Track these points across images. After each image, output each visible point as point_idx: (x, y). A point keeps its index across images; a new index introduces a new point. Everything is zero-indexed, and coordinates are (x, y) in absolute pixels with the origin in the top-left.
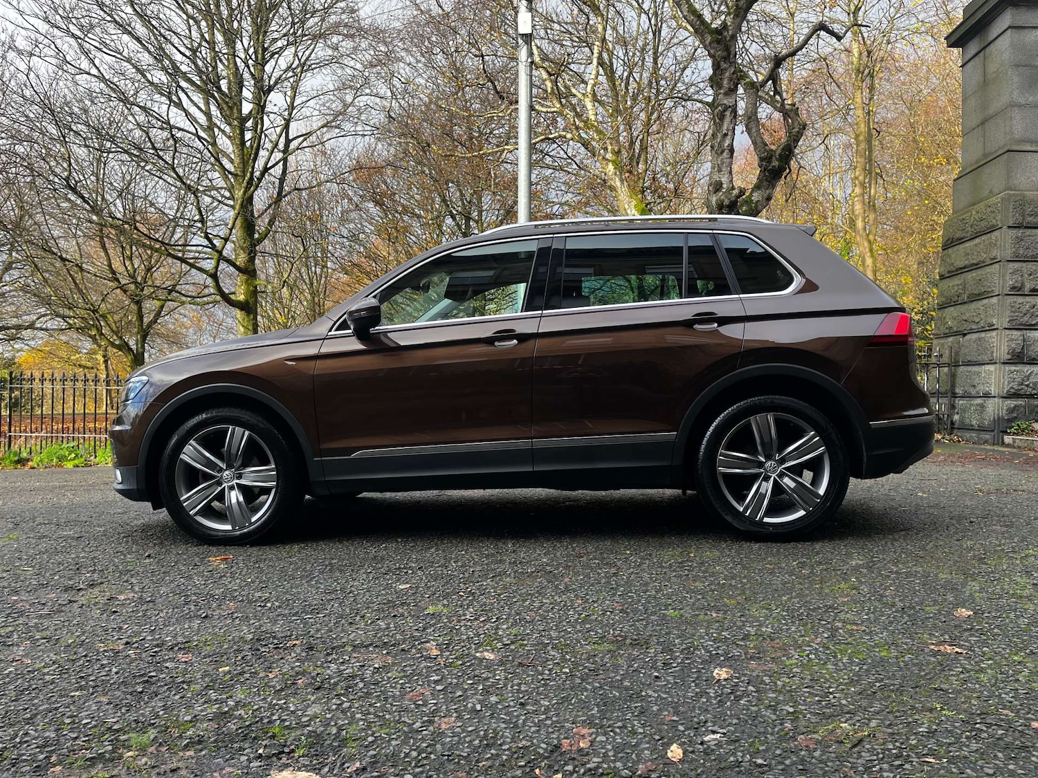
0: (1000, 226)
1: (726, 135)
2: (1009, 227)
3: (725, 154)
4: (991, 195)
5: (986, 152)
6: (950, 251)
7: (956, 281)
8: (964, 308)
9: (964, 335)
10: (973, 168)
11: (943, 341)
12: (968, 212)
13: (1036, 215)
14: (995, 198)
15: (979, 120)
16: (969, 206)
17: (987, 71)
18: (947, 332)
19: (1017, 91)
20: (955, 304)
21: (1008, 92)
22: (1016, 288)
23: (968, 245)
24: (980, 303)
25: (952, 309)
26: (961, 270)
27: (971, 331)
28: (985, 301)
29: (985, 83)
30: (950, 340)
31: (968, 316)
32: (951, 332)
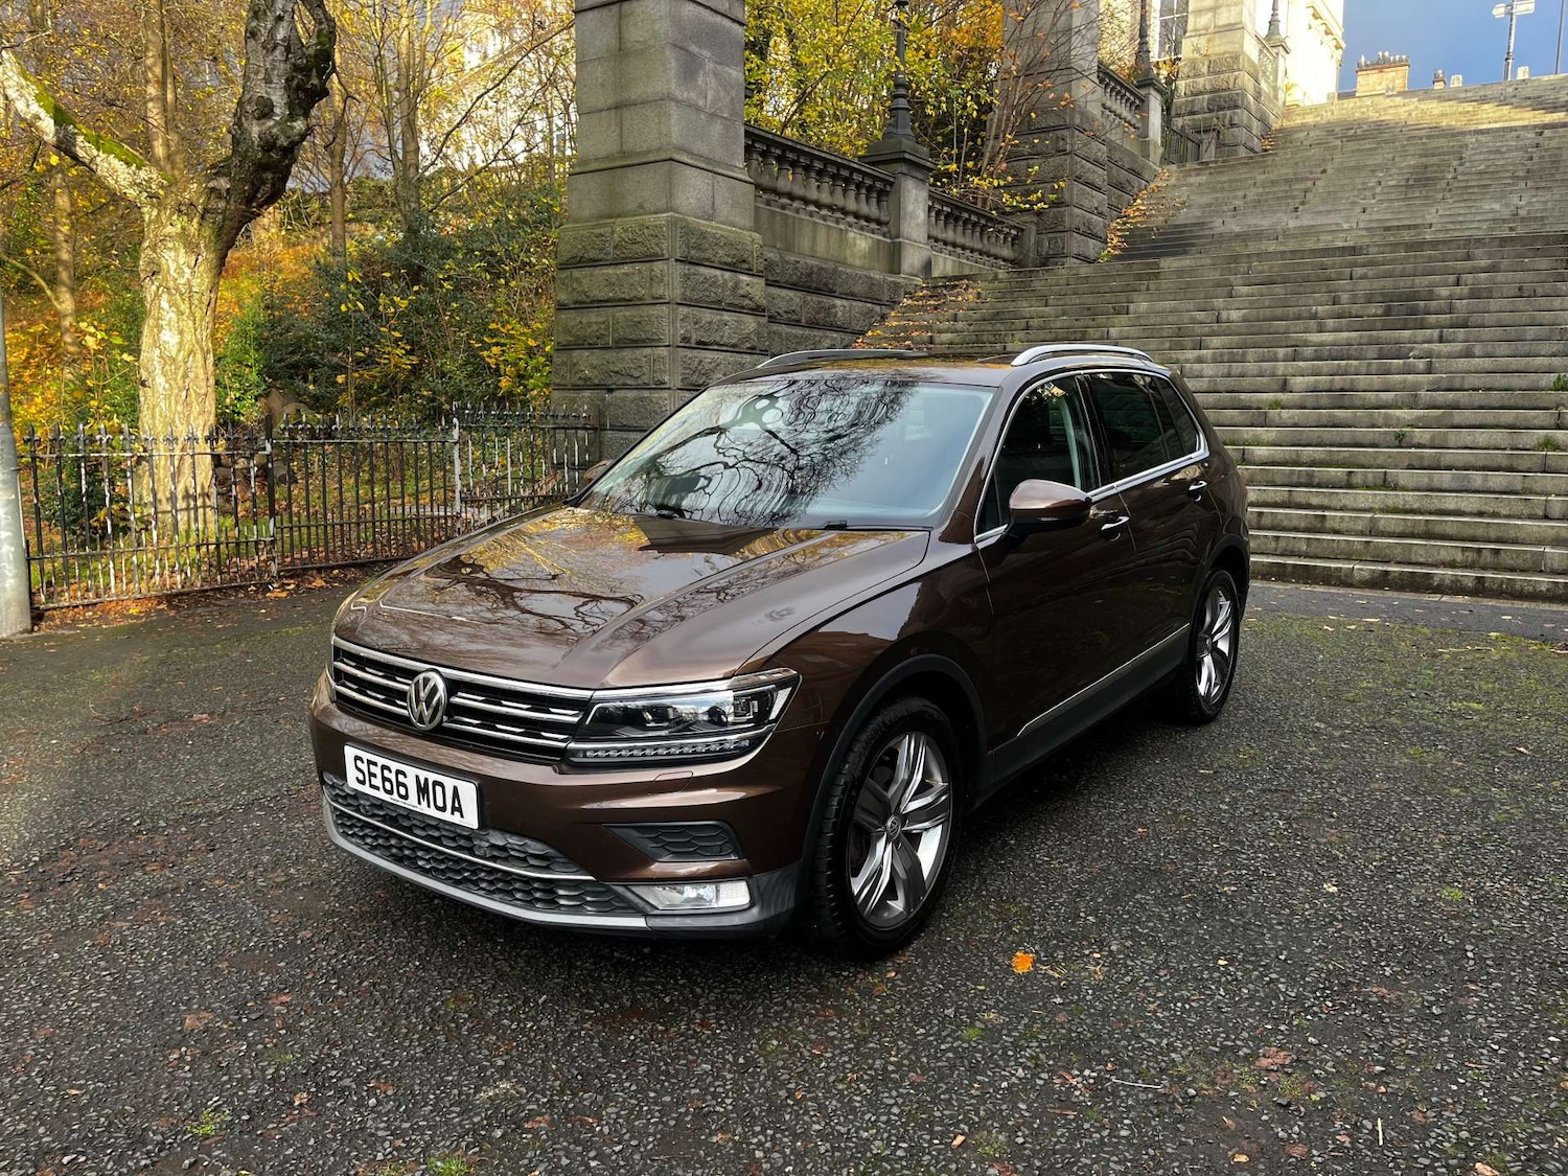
0: (667, 256)
1: (280, 19)
2: (677, 260)
3: (277, 52)
4: (639, 211)
5: (625, 148)
6: (576, 273)
7: (593, 317)
8: (610, 355)
9: (610, 390)
10: (604, 166)
11: (571, 394)
12: (604, 225)
13: (698, 248)
14: (652, 217)
15: (611, 101)
16: (601, 217)
17: (626, 36)
18: (579, 382)
19: (674, 80)
20: (591, 347)
21: (664, 78)
22: (685, 339)
23: (610, 270)
24: (637, 352)
25: (587, 353)
26: (600, 303)
27: (625, 387)
28: (648, 351)
29: (621, 52)
30: (587, 394)
31: (619, 366)
32: (587, 385)
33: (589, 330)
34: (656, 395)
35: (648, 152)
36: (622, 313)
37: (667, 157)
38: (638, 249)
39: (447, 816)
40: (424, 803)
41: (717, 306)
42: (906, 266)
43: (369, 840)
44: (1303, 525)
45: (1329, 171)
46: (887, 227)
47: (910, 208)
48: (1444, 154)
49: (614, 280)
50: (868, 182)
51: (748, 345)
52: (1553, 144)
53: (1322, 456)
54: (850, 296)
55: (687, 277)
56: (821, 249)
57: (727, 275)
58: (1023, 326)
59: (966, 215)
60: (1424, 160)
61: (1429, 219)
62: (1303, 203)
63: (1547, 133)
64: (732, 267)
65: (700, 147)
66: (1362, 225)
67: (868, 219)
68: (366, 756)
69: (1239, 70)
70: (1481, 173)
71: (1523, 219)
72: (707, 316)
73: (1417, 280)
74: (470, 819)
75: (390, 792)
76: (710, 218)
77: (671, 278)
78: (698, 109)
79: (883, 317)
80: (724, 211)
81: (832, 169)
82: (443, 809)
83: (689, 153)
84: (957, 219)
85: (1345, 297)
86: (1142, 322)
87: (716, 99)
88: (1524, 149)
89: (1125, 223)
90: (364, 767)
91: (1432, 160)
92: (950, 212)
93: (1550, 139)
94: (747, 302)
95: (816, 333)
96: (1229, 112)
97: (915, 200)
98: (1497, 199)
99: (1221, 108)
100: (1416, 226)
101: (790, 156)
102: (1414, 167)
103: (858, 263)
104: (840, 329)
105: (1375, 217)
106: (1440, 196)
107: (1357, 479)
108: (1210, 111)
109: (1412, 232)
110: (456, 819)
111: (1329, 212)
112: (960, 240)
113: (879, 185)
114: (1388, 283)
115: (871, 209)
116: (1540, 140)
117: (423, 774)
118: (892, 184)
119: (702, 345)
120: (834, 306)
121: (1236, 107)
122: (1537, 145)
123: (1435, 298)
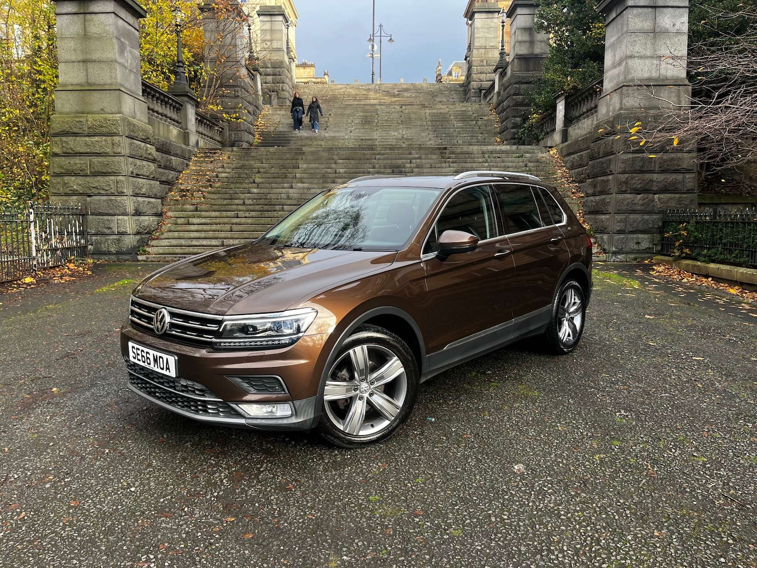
0: (121, 134)
2: (126, 137)
4: (102, 112)
5: (89, 81)
6: (64, 139)
7: (77, 160)
8: (88, 179)
9: (90, 196)
10: (77, 88)
11: (64, 198)
12: (81, 117)
13: (133, 132)
14: (111, 116)
15: (80, 58)
16: (78, 113)
17: (88, 29)
18: (70, 192)
19: (117, 54)
20: (76, 175)
21: (112, 52)
22: (132, 173)
23: (87, 139)
24: (107, 178)
25: (73, 178)
26: (80, 154)
27: (99, 194)
28: (113, 178)
29: (85, 36)
30: (75, 198)
31: (96, 184)
32: (75, 193)
33: (75, 167)
34: (119, 198)
35: (104, 84)
36: (95, 160)
37: (117, 88)
38: (104, 130)
39: (164, 372)
40: (156, 366)
41: (141, 158)
42: (191, 143)
43: (139, 385)
45: (332, 115)
46: (180, 123)
47: (190, 117)
48: (371, 112)
49: (89, 144)
50: (174, 104)
51: (152, 176)
52: (407, 111)
54: (176, 155)
55: (131, 144)
56: (161, 133)
57: (143, 144)
58: (257, 171)
59: (205, 121)
60: (364, 114)
61: (375, 137)
62: (327, 127)
63: (403, 107)
64: (144, 141)
65: (127, 85)
66: (352, 137)
67: (174, 120)
68: (136, 346)
69: (283, 68)
70: (386, 120)
71: (406, 139)
72: (138, 162)
73: (398, 161)
74: (173, 373)
75: (144, 362)
76: (134, 118)
77: (124, 145)
78: (126, 67)
79: (187, 165)
80: (138, 115)
81: (162, 97)
82: (163, 369)
83: (124, 87)
84: (202, 123)
85: (377, 166)
86: (307, 172)
87: (131, 64)
88: (398, 112)
89: (258, 129)
90: (135, 351)
91: (369, 114)
92: (201, 119)
93: (405, 109)
94: (150, 157)
95: (167, 171)
96: (281, 85)
97: (191, 112)
98: (396, 131)
99: (279, 83)
100: (371, 139)
101: (148, 90)
102: (363, 116)
103: (174, 140)
104: (174, 170)
105: (356, 135)
106: (375, 128)
108: (274, 83)
109: (371, 142)
110: (167, 373)
111: (338, 131)
112: (204, 132)
113: (177, 105)
114: (389, 161)
115: (174, 116)
116: (402, 109)
117: (156, 353)
118: (182, 105)
119: (138, 176)
120: (172, 159)
121: (284, 83)
122: (402, 112)
123: (407, 168)
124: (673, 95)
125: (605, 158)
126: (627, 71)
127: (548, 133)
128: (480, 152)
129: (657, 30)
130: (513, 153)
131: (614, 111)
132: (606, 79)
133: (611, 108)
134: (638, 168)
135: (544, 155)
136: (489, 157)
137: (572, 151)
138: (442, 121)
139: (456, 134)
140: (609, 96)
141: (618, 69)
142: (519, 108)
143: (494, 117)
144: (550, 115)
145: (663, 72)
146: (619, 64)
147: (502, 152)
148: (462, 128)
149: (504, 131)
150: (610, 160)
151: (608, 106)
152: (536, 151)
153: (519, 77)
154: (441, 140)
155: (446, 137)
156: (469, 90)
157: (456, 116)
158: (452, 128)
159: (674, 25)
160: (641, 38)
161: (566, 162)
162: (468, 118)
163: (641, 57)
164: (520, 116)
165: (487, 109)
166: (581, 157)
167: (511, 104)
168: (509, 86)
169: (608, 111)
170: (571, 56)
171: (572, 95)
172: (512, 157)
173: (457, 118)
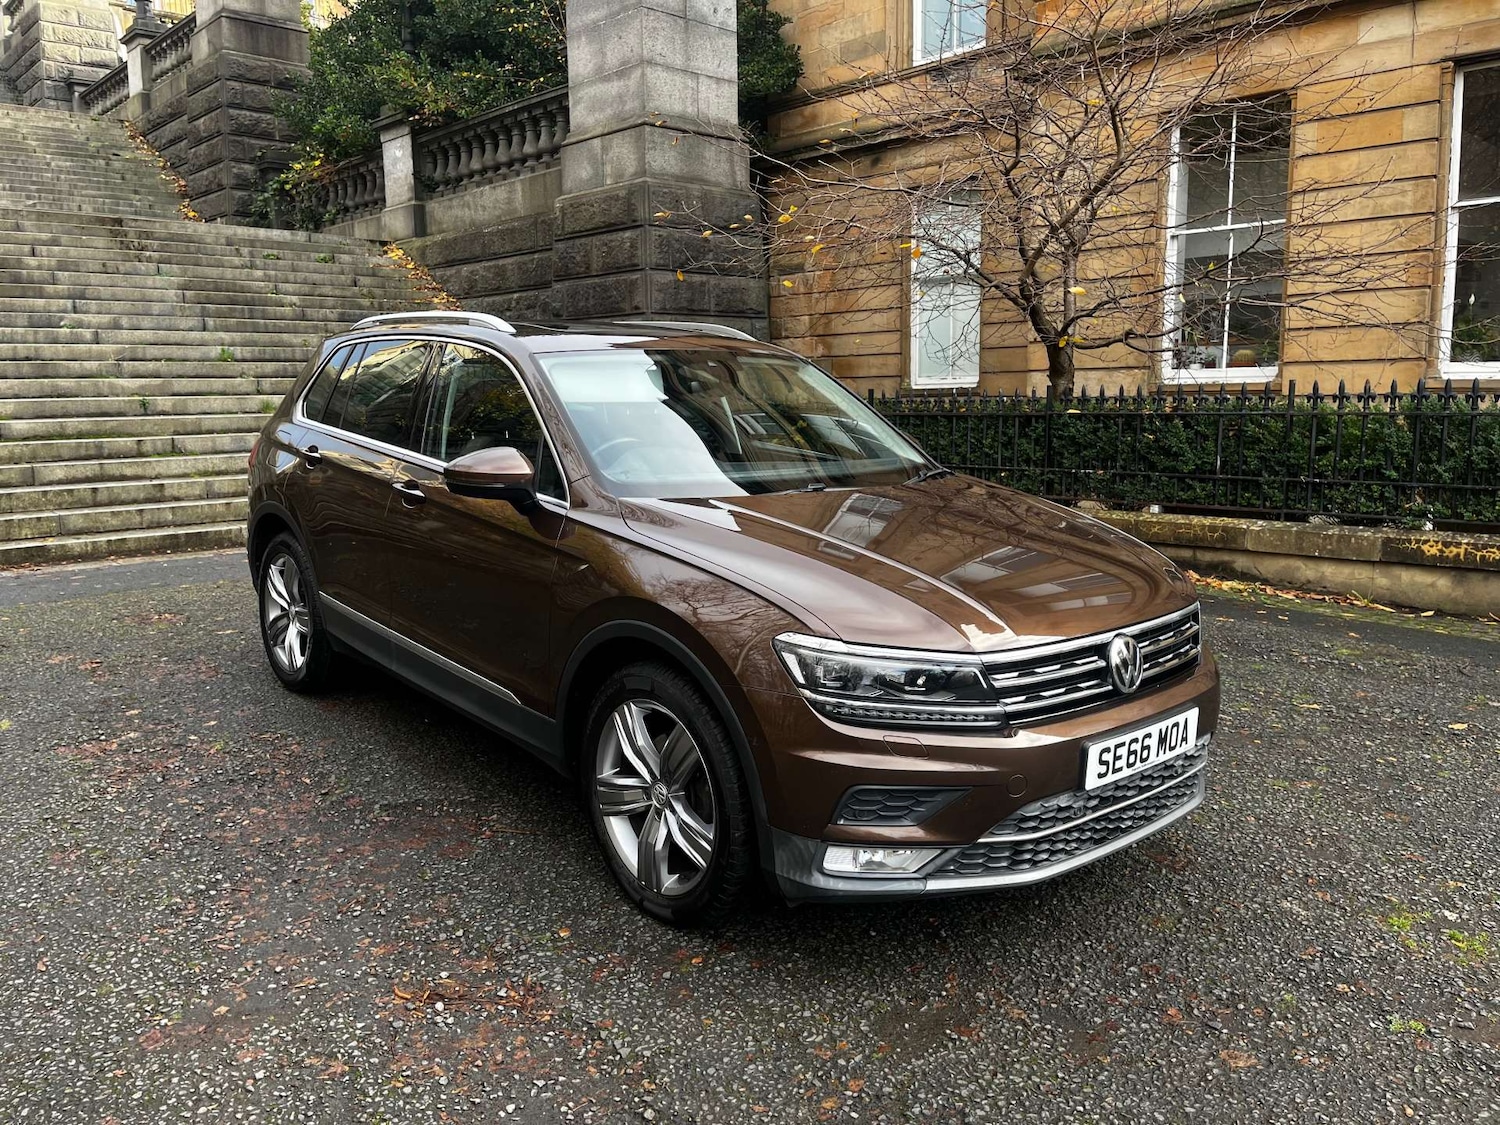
44: (142, 496)
53: (89, 427)
107: (147, 447)
123: (28, 267)
124: (724, 157)
125: (612, 279)
126: (644, 92)
127: (346, 210)
128: (223, 241)
129: (690, 14)
130: (303, 248)
131: (619, 176)
132: (577, 103)
133: (608, 169)
134: (685, 304)
135: (381, 261)
136: (252, 255)
137: (459, 256)
138: (8, 148)
139: (65, 188)
140: (597, 142)
141: (616, 84)
142: (246, 140)
143: (144, 154)
144: (356, 167)
145: (703, 106)
146: (622, 72)
147: (280, 245)
148: (75, 173)
149: (206, 193)
150: (633, 283)
151: (598, 164)
152: (358, 251)
153: (240, 64)
154: (29, 198)
155: (38, 191)
156: (37, 79)
157: (45, 141)
158: (47, 171)
159: (715, 11)
160: (665, 23)
161: (444, 281)
162: (81, 149)
163: (668, 68)
164: (251, 162)
165: (121, 134)
166: (501, 273)
167: (225, 129)
168: (209, 83)
169: (598, 177)
170: (408, 37)
171: (439, 127)
172: (309, 259)
173: (48, 147)
